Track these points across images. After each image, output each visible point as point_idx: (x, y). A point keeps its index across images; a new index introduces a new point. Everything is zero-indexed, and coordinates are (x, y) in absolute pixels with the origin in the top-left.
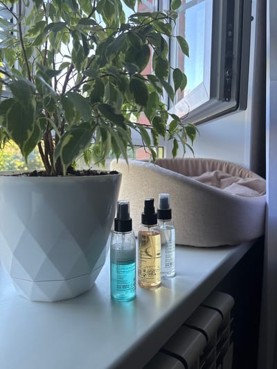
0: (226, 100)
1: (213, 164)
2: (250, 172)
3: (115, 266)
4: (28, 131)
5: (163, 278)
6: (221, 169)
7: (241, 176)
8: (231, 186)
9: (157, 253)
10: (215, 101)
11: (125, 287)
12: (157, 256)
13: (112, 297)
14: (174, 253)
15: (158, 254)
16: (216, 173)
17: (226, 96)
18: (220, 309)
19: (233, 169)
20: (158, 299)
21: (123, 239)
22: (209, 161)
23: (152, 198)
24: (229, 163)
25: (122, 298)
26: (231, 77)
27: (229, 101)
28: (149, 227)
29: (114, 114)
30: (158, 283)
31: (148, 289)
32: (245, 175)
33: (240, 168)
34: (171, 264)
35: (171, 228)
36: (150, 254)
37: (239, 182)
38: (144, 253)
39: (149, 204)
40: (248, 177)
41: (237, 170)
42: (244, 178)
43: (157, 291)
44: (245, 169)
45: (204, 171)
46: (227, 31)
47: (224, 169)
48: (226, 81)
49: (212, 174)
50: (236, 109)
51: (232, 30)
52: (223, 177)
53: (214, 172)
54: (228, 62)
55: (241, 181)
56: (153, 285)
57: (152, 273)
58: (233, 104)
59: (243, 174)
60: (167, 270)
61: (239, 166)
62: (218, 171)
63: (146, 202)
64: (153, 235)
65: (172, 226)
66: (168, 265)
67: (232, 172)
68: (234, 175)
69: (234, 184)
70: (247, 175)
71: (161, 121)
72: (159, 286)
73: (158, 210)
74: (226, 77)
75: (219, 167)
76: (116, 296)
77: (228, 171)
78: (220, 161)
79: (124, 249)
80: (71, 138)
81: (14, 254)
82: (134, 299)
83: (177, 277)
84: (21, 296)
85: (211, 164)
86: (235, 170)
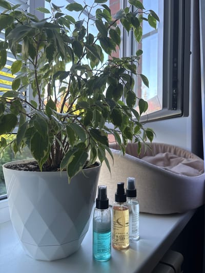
0: (173, 109)
1: (164, 147)
2: (192, 154)
3: (96, 234)
4: (45, 151)
5: (131, 241)
6: (170, 151)
7: (185, 157)
8: (178, 165)
9: (126, 222)
10: (166, 110)
11: (103, 250)
12: (126, 225)
13: (94, 258)
14: (138, 222)
15: (127, 224)
16: (167, 155)
17: (174, 107)
18: (173, 265)
19: (179, 151)
20: (127, 259)
21: (102, 214)
22: (161, 145)
23: (123, 182)
24: (176, 147)
25: (101, 258)
26: (177, 93)
27: (176, 110)
28: (120, 204)
29: (101, 136)
30: (127, 245)
31: (120, 250)
32: (188, 156)
33: (185, 151)
34: (136, 230)
35: (136, 204)
36: (121, 224)
37: (183, 162)
38: (117, 224)
39: (121, 187)
40: (190, 157)
41: (182, 152)
42: (187, 158)
43: (127, 252)
44: (188, 151)
45: (158, 153)
46: (173, 63)
47: (172, 151)
48: (173, 97)
49: (164, 155)
50: (181, 116)
51: (177, 62)
52: (172, 158)
53: (165, 153)
54: (175, 84)
55: (185, 161)
56: (124, 247)
57: (123, 238)
58: (179, 112)
59: (187, 155)
60: (133, 235)
61: (183, 149)
62: (168, 153)
63: (118, 185)
64: (124, 210)
65: (137, 202)
66: (134, 231)
67: (178, 153)
68: (180, 156)
69: (180, 164)
70: (189, 157)
71: (129, 130)
72: (128, 248)
73: (127, 191)
74: (173, 94)
75: (168, 149)
76: (97, 256)
77: (175, 153)
78: (169, 145)
79: (103, 222)
80: (74, 158)
81: (25, 226)
82: (110, 259)
83: (141, 240)
84: (27, 255)
85: (163, 147)
86: (180, 152)
